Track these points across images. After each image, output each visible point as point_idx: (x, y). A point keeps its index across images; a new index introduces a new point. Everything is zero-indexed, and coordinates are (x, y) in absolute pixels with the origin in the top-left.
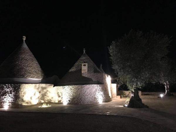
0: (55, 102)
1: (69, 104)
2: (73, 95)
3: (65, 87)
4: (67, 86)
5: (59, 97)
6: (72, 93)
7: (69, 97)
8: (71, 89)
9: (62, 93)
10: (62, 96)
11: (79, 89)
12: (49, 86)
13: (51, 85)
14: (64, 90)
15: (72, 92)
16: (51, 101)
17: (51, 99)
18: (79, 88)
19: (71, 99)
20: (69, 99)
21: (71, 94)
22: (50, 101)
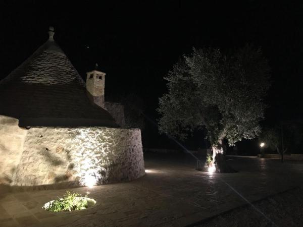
0: (35, 182)
1: (101, 182)
2: (109, 155)
3: (81, 130)
4: (88, 130)
5: (57, 163)
6: (105, 151)
7: (97, 161)
8: (101, 137)
9: (68, 152)
10: (73, 162)
11: (123, 139)
12: (4, 122)
13: (10, 122)
14: (76, 140)
15: (105, 146)
16: (11, 181)
17: (9, 174)
18: (121, 136)
19: (105, 167)
20: (99, 168)
21: (105, 154)
22: (7, 183)
